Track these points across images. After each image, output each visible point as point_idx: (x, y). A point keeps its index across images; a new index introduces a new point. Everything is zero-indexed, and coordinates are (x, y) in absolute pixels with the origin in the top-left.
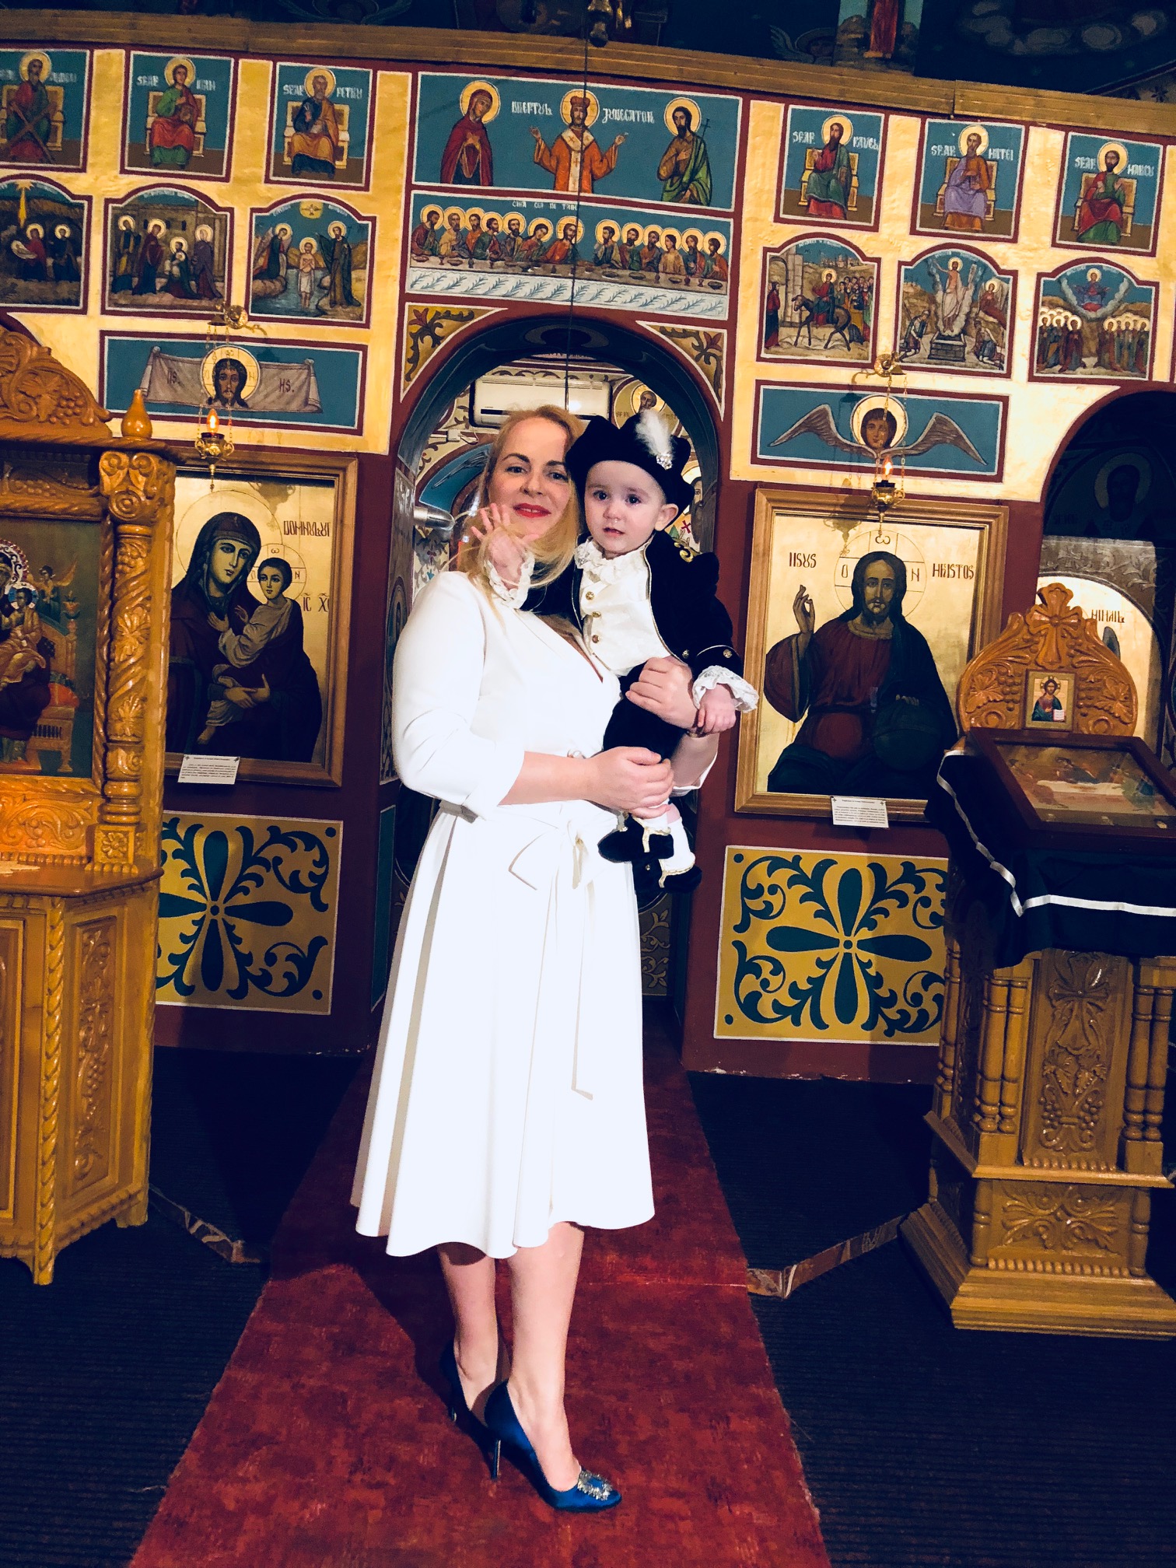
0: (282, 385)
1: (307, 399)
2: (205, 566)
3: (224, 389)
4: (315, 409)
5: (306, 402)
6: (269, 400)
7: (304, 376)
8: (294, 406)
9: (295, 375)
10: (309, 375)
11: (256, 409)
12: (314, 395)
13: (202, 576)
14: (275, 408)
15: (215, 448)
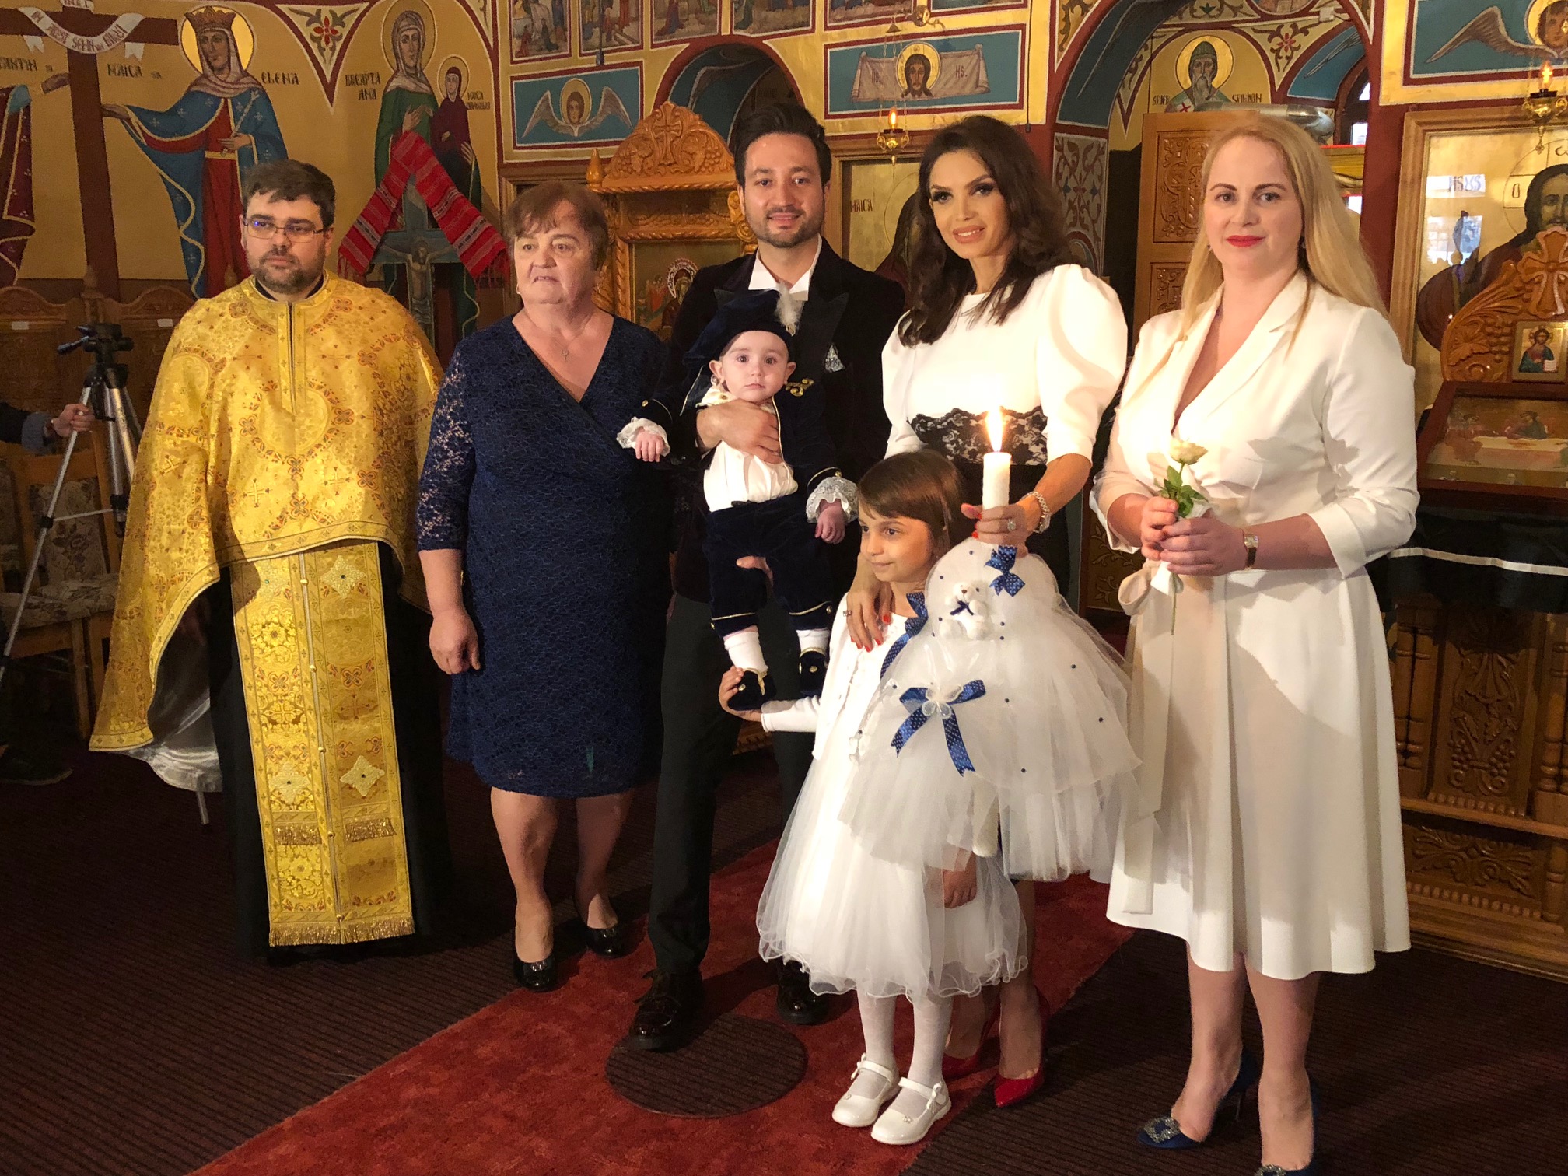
0: (958, 71)
1: (977, 81)
3: (913, 81)
4: (984, 90)
5: (977, 85)
6: (948, 86)
7: (974, 61)
8: (968, 90)
9: (968, 61)
10: (979, 59)
11: (939, 96)
12: (983, 77)
14: (954, 92)
15: (893, 142)
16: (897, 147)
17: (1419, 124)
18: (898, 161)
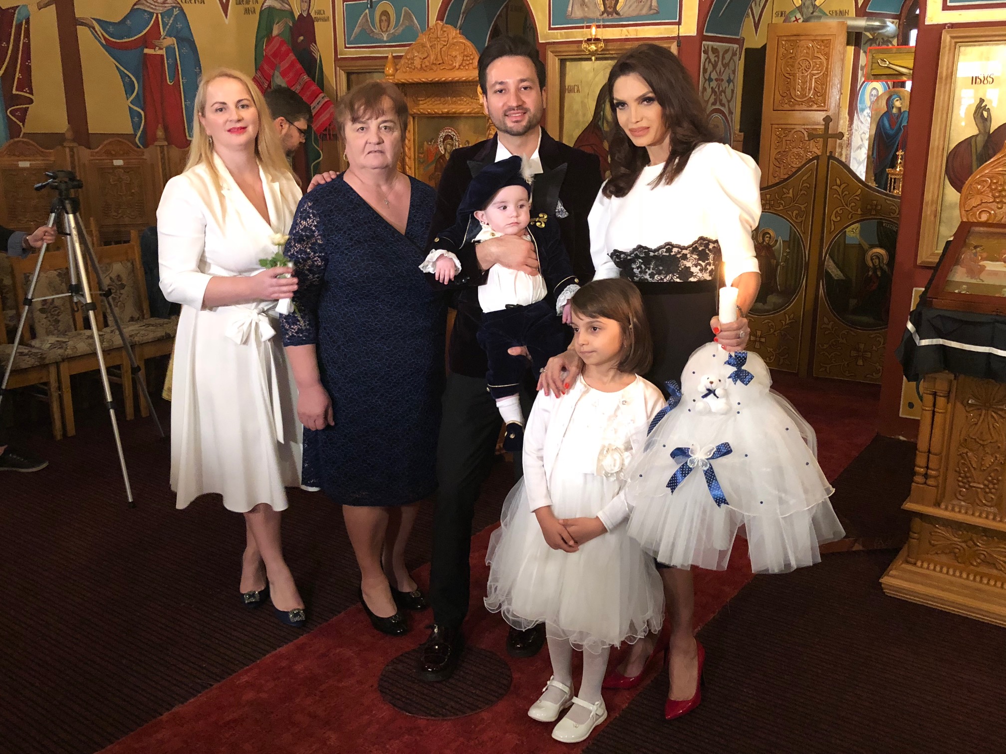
1: (651, 5)
2: (602, 113)
3: (608, 6)
4: (655, 11)
5: (650, 8)
6: (631, 9)
8: (644, 12)
11: (625, 15)
13: (600, 119)
14: (634, 14)
15: (593, 47)
16: (596, 50)
17: (952, 37)
18: (597, 59)
